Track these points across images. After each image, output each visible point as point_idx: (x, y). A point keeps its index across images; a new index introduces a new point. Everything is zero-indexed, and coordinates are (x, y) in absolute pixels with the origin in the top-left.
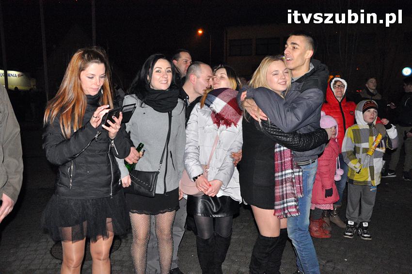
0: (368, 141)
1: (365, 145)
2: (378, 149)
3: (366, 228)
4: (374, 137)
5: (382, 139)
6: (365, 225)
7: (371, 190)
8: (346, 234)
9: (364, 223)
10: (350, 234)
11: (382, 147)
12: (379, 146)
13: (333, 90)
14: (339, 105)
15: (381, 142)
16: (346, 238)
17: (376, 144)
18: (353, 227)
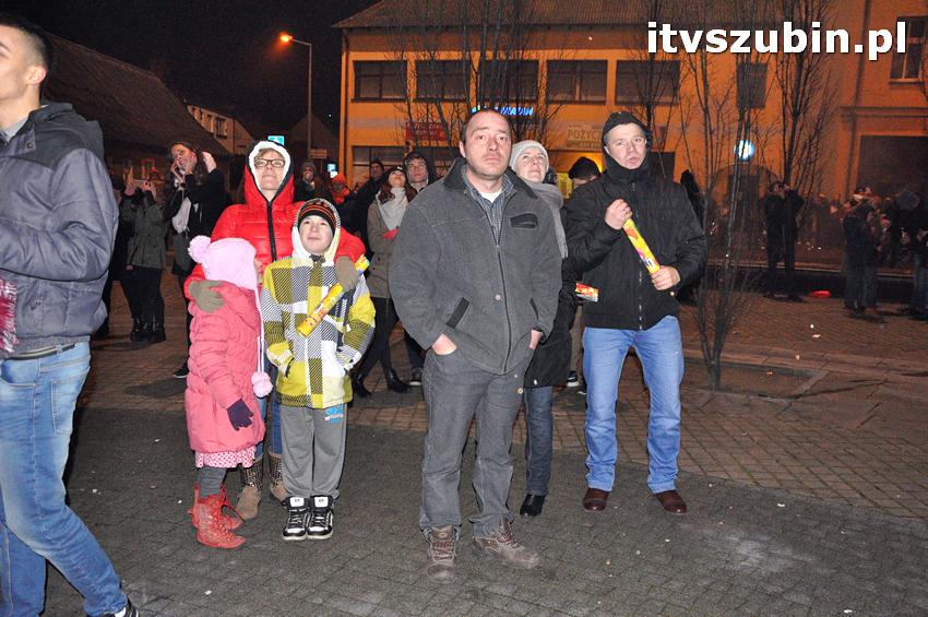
0: (304, 297)
1: (299, 307)
2: (328, 318)
3: (324, 511)
4: (325, 289)
5: (343, 297)
6: (321, 503)
7: (327, 419)
8: (289, 531)
9: (317, 499)
10: (297, 530)
11: (338, 316)
12: (331, 313)
13: (254, 171)
14: (265, 210)
15: (340, 302)
16: (290, 541)
17: (327, 307)
18: (304, 512)
